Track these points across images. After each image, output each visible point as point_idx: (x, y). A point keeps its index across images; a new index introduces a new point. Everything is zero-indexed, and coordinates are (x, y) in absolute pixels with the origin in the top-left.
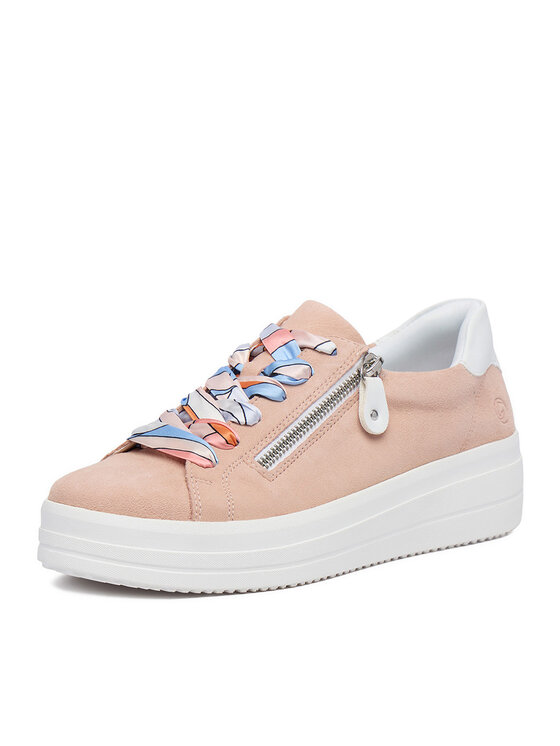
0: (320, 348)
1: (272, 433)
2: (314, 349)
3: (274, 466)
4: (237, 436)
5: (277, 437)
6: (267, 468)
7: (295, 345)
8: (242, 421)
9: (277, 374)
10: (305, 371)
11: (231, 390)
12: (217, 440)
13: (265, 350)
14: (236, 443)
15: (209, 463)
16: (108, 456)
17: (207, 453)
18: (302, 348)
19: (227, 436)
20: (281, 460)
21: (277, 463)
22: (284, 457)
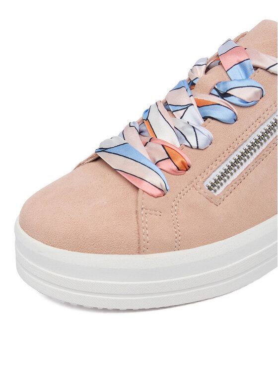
0: (272, 69)
1: (222, 155)
2: (267, 70)
3: (222, 188)
4: (188, 161)
5: (226, 160)
6: (215, 191)
7: (249, 64)
8: (194, 145)
9: (230, 95)
10: (256, 93)
11: (186, 107)
12: (168, 165)
13: (220, 63)
14: (187, 167)
15: (159, 192)
16: (80, 165)
17: (158, 181)
18: (256, 68)
19: (178, 163)
20: (229, 182)
21: (225, 185)
22: (232, 178)
